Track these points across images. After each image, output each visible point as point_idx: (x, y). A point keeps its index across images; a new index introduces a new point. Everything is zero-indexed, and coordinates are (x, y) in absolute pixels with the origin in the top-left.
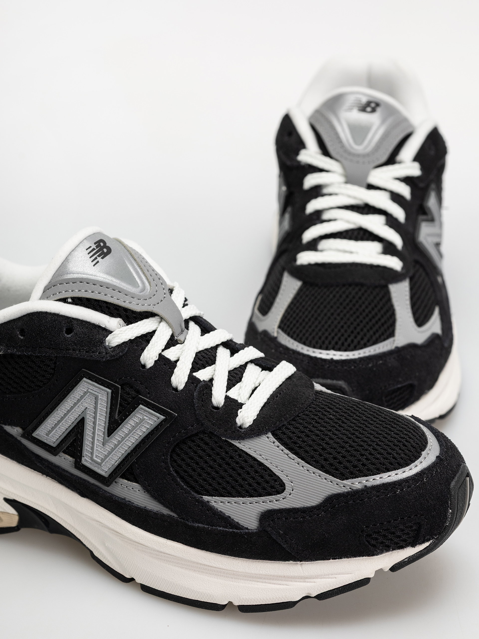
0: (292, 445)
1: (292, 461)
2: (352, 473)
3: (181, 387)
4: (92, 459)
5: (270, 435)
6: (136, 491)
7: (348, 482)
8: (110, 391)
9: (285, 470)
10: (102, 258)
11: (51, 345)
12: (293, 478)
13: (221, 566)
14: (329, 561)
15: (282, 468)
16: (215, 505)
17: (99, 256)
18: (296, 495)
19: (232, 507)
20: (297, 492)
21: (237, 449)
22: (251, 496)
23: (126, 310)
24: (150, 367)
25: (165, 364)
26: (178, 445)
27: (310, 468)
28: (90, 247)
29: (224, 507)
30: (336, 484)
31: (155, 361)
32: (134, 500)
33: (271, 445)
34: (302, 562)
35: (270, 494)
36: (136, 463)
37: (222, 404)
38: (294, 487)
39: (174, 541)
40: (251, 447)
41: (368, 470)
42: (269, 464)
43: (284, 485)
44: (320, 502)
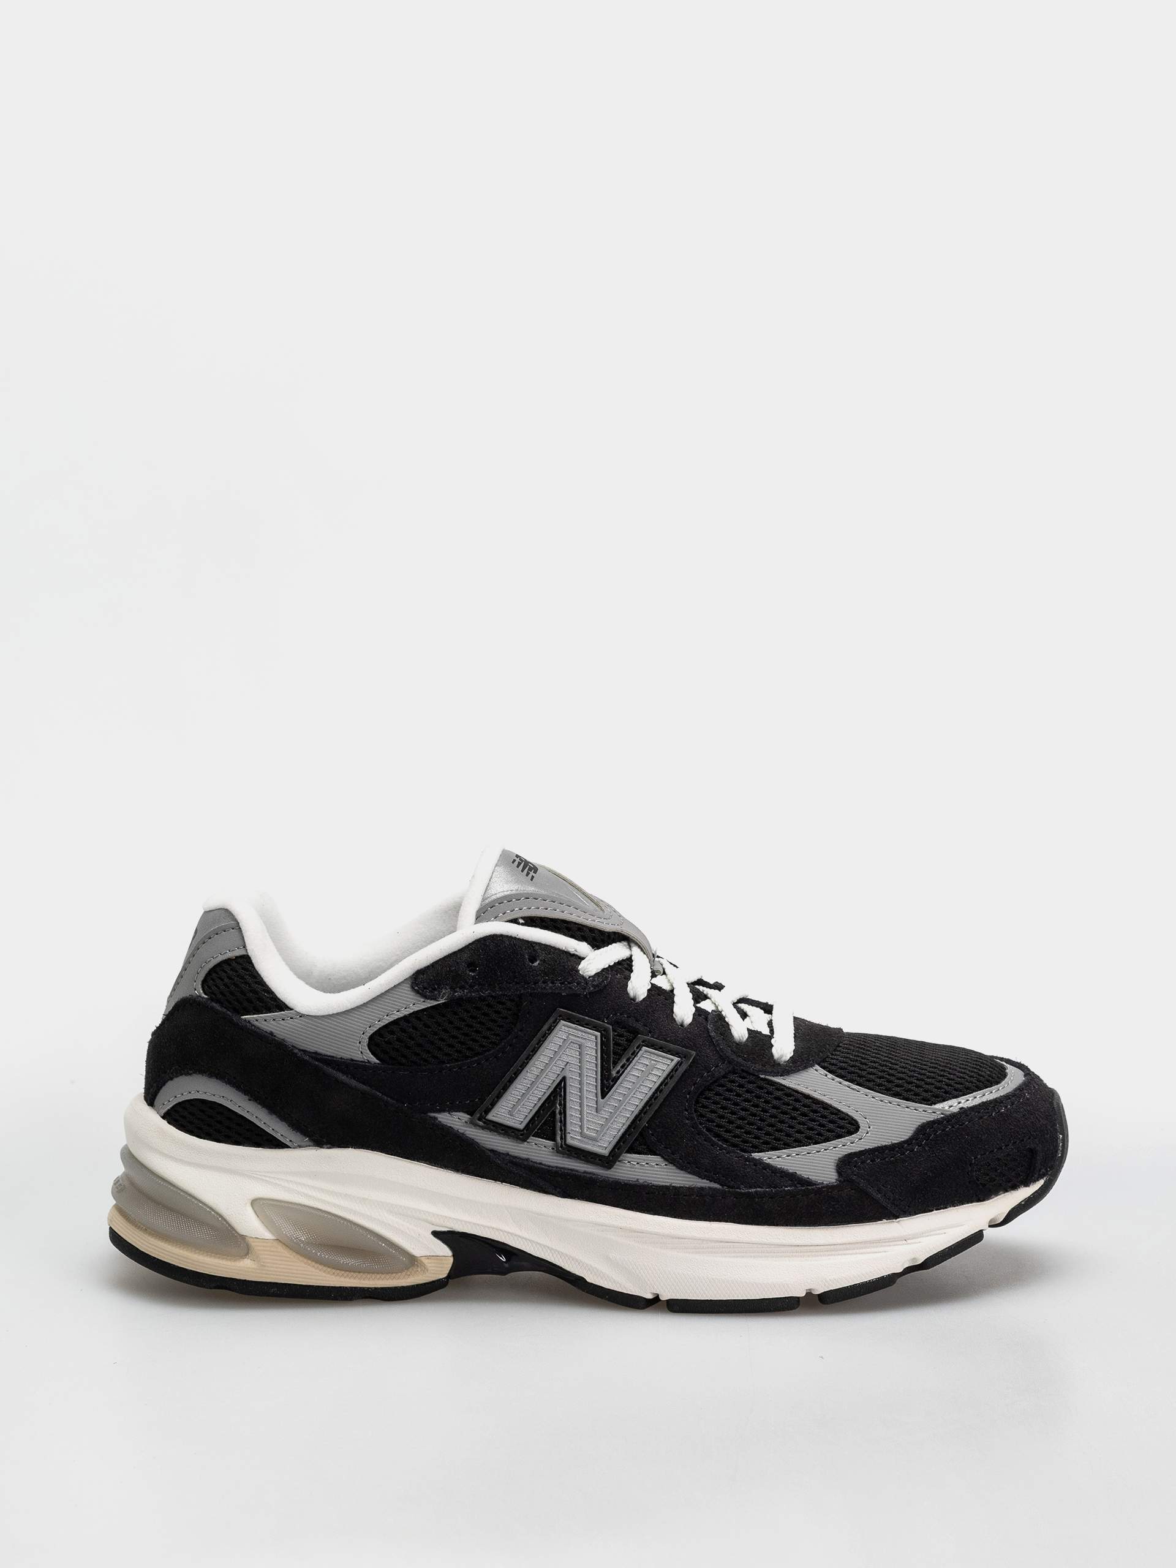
1: (858, 1093)
2: (937, 1096)
4: (582, 1134)
5: (817, 1067)
6: (652, 1166)
7: (939, 1106)
8: (598, 1034)
9: (853, 1104)
10: (534, 873)
11: (515, 977)
12: (865, 1112)
14: (933, 1212)
15: (840, 1098)
16: (771, 1162)
17: (529, 871)
18: (876, 1131)
19: (794, 1160)
20: (877, 1128)
21: (781, 1088)
22: (816, 1143)
23: (592, 930)
24: (644, 999)
25: (660, 995)
26: (702, 1094)
28: (514, 861)
29: (783, 1162)
30: (924, 1111)
31: (648, 990)
32: (651, 1179)
33: (824, 1078)
34: (898, 1220)
35: (842, 1136)
36: (648, 1127)
37: (747, 1039)
38: (871, 1123)
39: (720, 1221)
40: (800, 1083)
43: (856, 1122)
44: (910, 1135)
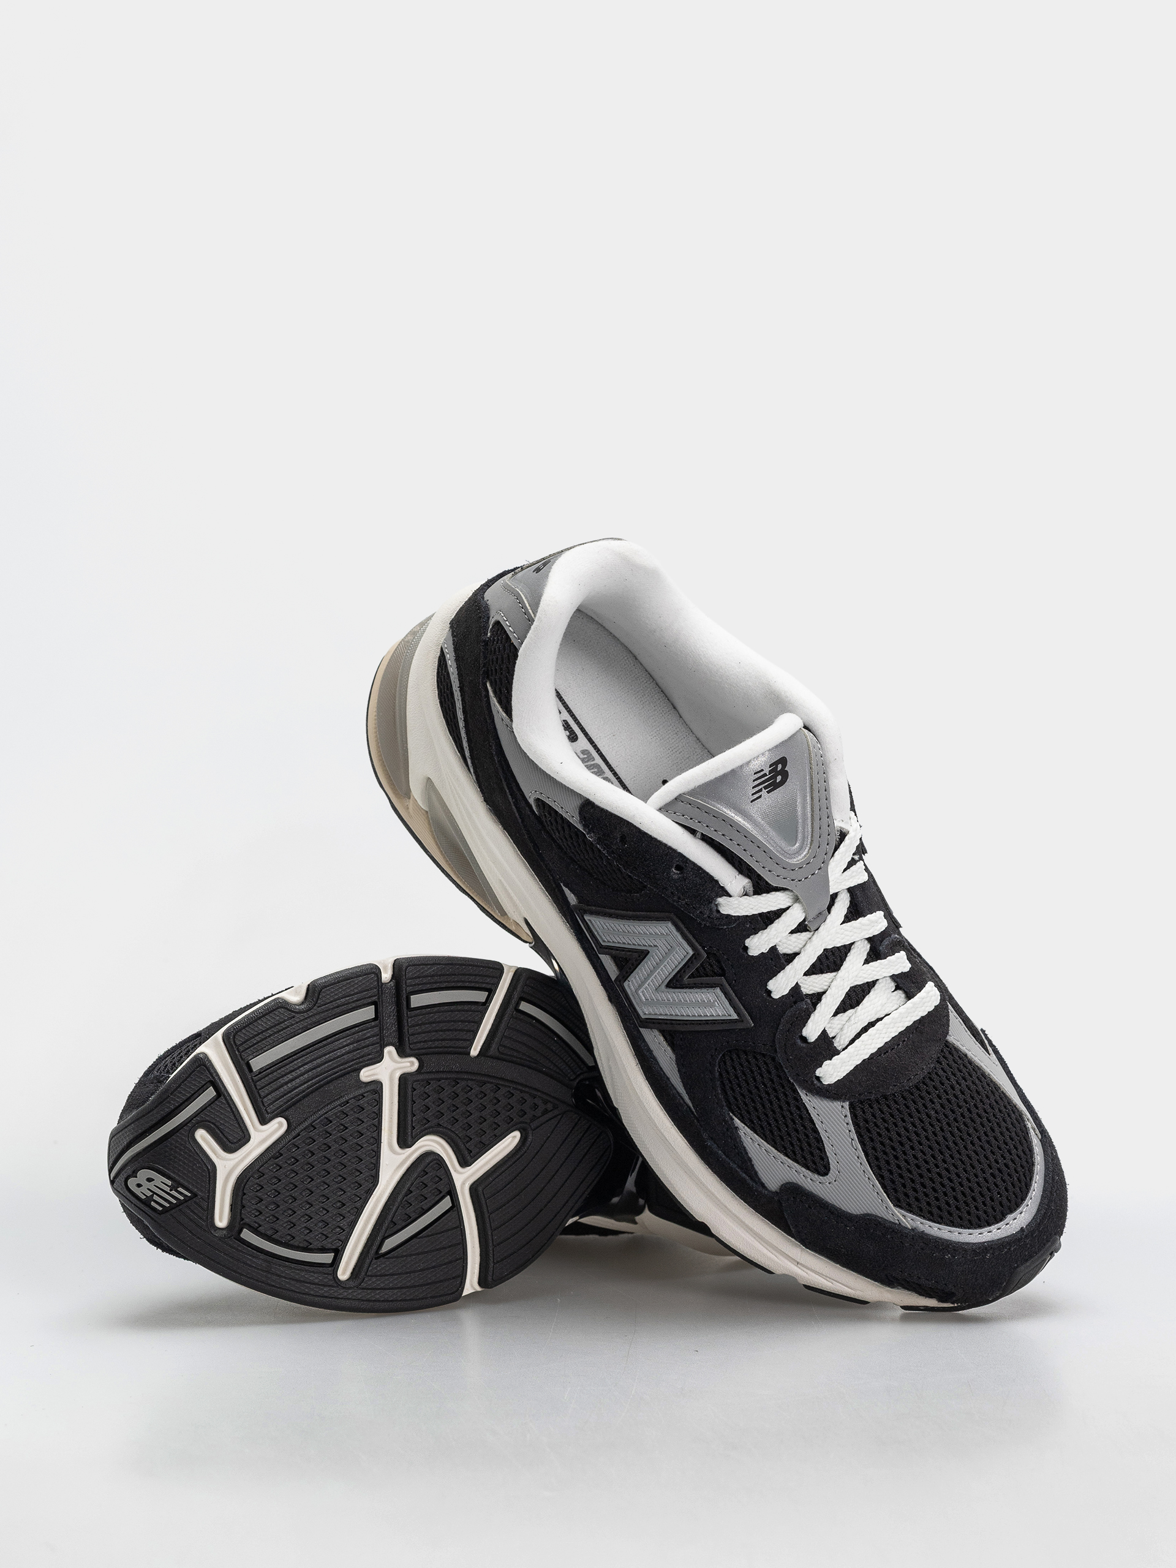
0: (863, 1132)
1: (854, 1150)
2: (909, 1205)
3: (776, 995)
4: (637, 990)
5: (847, 1104)
6: (667, 1055)
7: (899, 1212)
8: (691, 953)
9: (840, 1155)
10: (768, 792)
13: (716, 1193)
15: (838, 1151)
16: (742, 1137)
17: (765, 788)
18: (834, 1187)
20: (839, 1187)
21: (798, 1099)
22: (786, 1155)
23: (759, 874)
24: (753, 956)
25: (772, 959)
26: (737, 1051)
27: (868, 1171)
28: (762, 770)
29: (751, 1145)
30: (886, 1206)
33: (841, 1117)
34: (807, 1249)
35: (808, 1168)
37: (813, 1040)
38: (837, 1180)
40: (816, 1106)
41: (931, 1213)
42: (825, 1138)
43: (829, 1170)
44: (859, 1213)
